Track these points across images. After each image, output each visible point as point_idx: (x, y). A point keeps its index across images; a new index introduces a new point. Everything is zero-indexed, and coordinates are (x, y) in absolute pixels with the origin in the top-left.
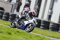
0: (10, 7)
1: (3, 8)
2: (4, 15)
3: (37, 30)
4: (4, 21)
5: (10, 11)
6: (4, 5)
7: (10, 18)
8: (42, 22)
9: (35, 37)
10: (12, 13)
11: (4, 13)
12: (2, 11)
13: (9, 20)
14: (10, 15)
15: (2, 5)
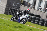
0: (45, 15)
1: (40, 16)
2: (40, 22)
4: (41, 26)
5: (45, 18)
6: (40, 14)
7: (45, 23)
10: (46, 20)
11: (40, 20)
12: (39, 18)
13: (44, 25)
14: (45, 21)
15: (39, 13)
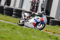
3: (9, 19)
8: (14, 10)
9: (7, 25)
